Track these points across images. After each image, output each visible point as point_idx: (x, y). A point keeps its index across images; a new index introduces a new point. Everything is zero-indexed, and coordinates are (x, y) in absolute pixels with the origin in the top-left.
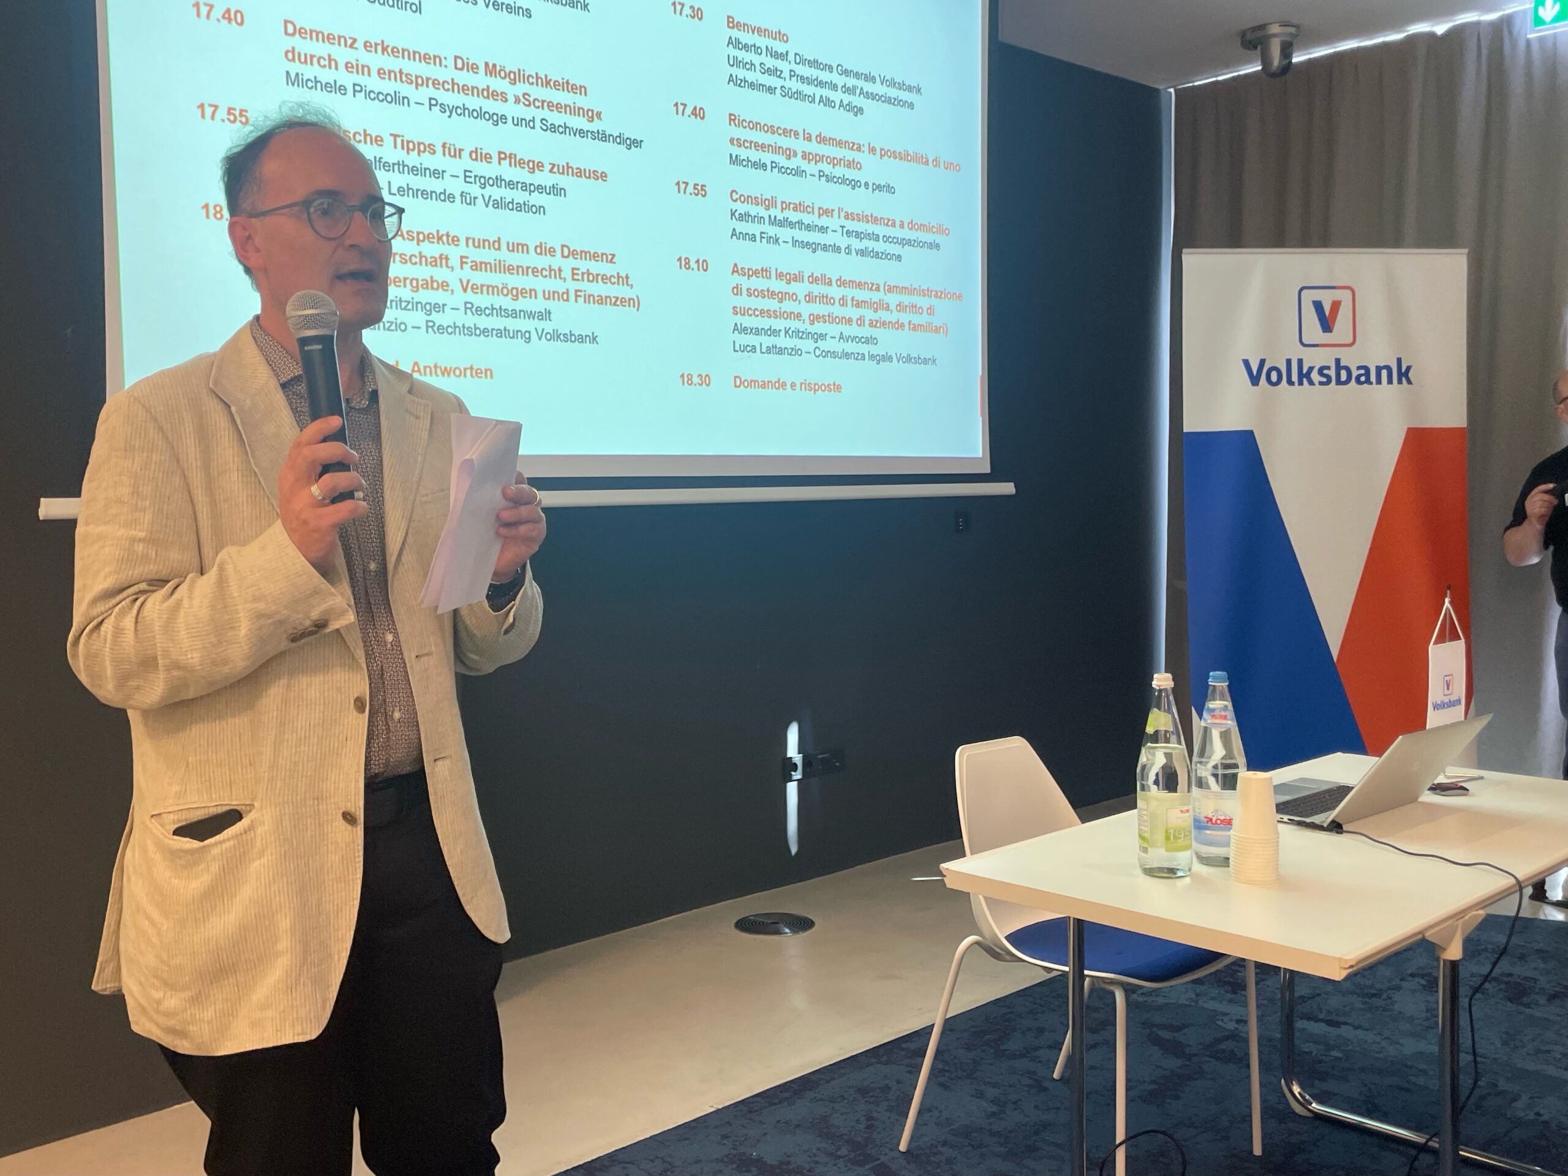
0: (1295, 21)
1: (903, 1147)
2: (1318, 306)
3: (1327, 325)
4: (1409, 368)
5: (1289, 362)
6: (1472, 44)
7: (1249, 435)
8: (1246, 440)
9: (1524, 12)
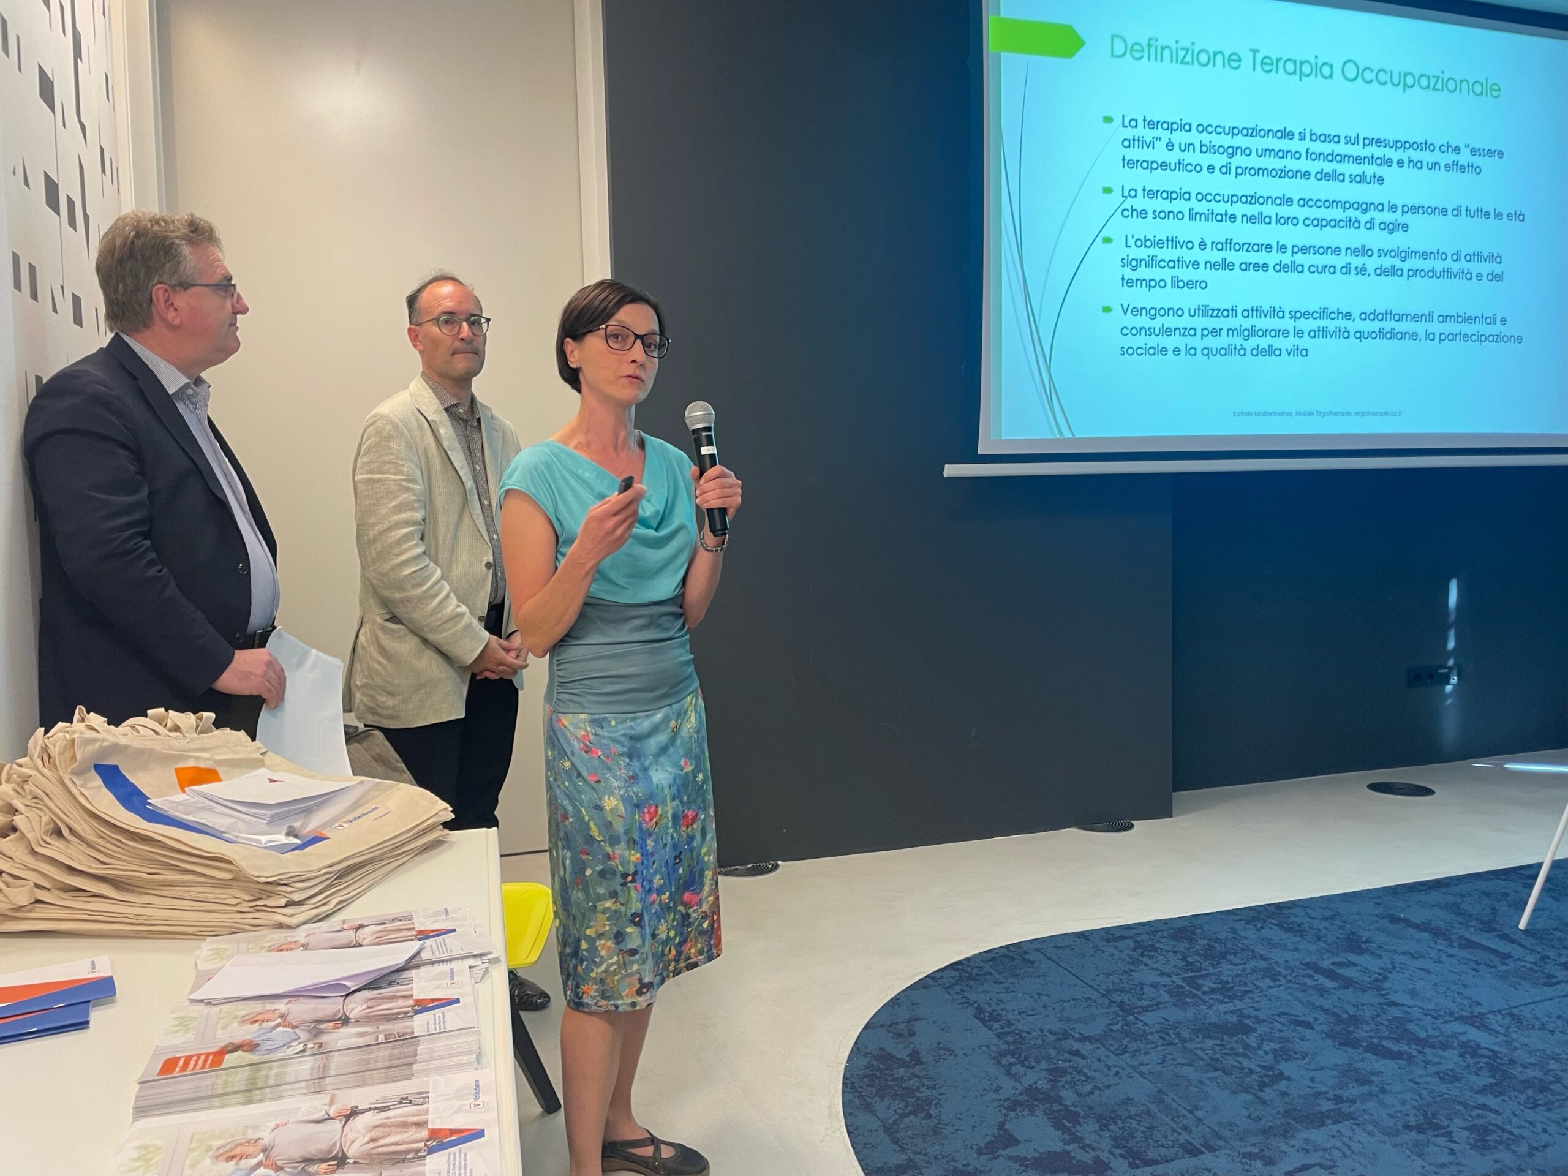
1: (1522, 925)
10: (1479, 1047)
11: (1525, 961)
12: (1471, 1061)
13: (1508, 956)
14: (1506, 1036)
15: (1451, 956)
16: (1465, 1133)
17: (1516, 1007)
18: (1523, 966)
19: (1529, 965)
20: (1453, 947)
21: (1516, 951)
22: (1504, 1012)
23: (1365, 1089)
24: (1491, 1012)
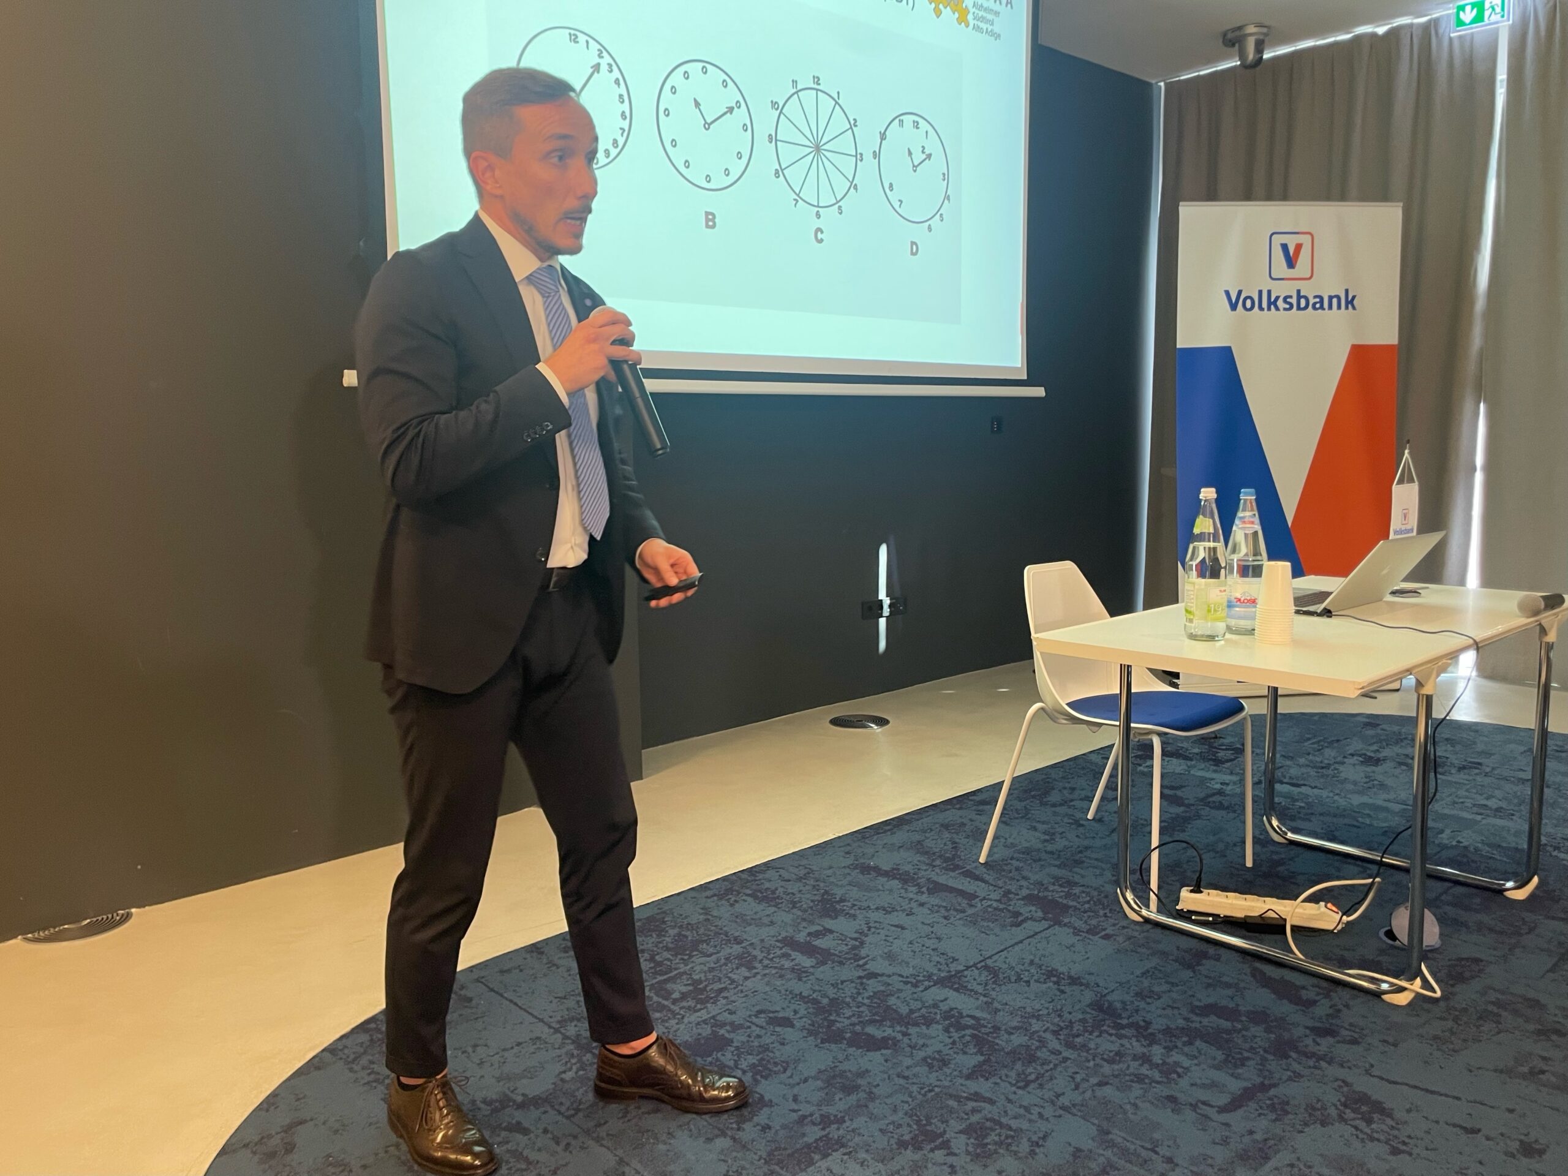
0: (1267, 24)
1: (982, 860)
2: (1285, 247)
3: (1291, 263)
4: (1354, 297)
5: (1260, 292)
6: (1406, 41)
7: (1228, 350)
8: (1225, 356)
9: (1448, 16)
10: (961, 1016)
11: (991, 900)
12: (956, 1035)
13: (974, 896)
14: (985, 996)
15: (922, 905)
16: (963, 1137)
17: (990, 957)
18: (990, 906)
19: (995, 904)
20: (923, 893)
21: (979, 889)
22: (979, 966)
23: (853, 1099)
24: (968, 968)
